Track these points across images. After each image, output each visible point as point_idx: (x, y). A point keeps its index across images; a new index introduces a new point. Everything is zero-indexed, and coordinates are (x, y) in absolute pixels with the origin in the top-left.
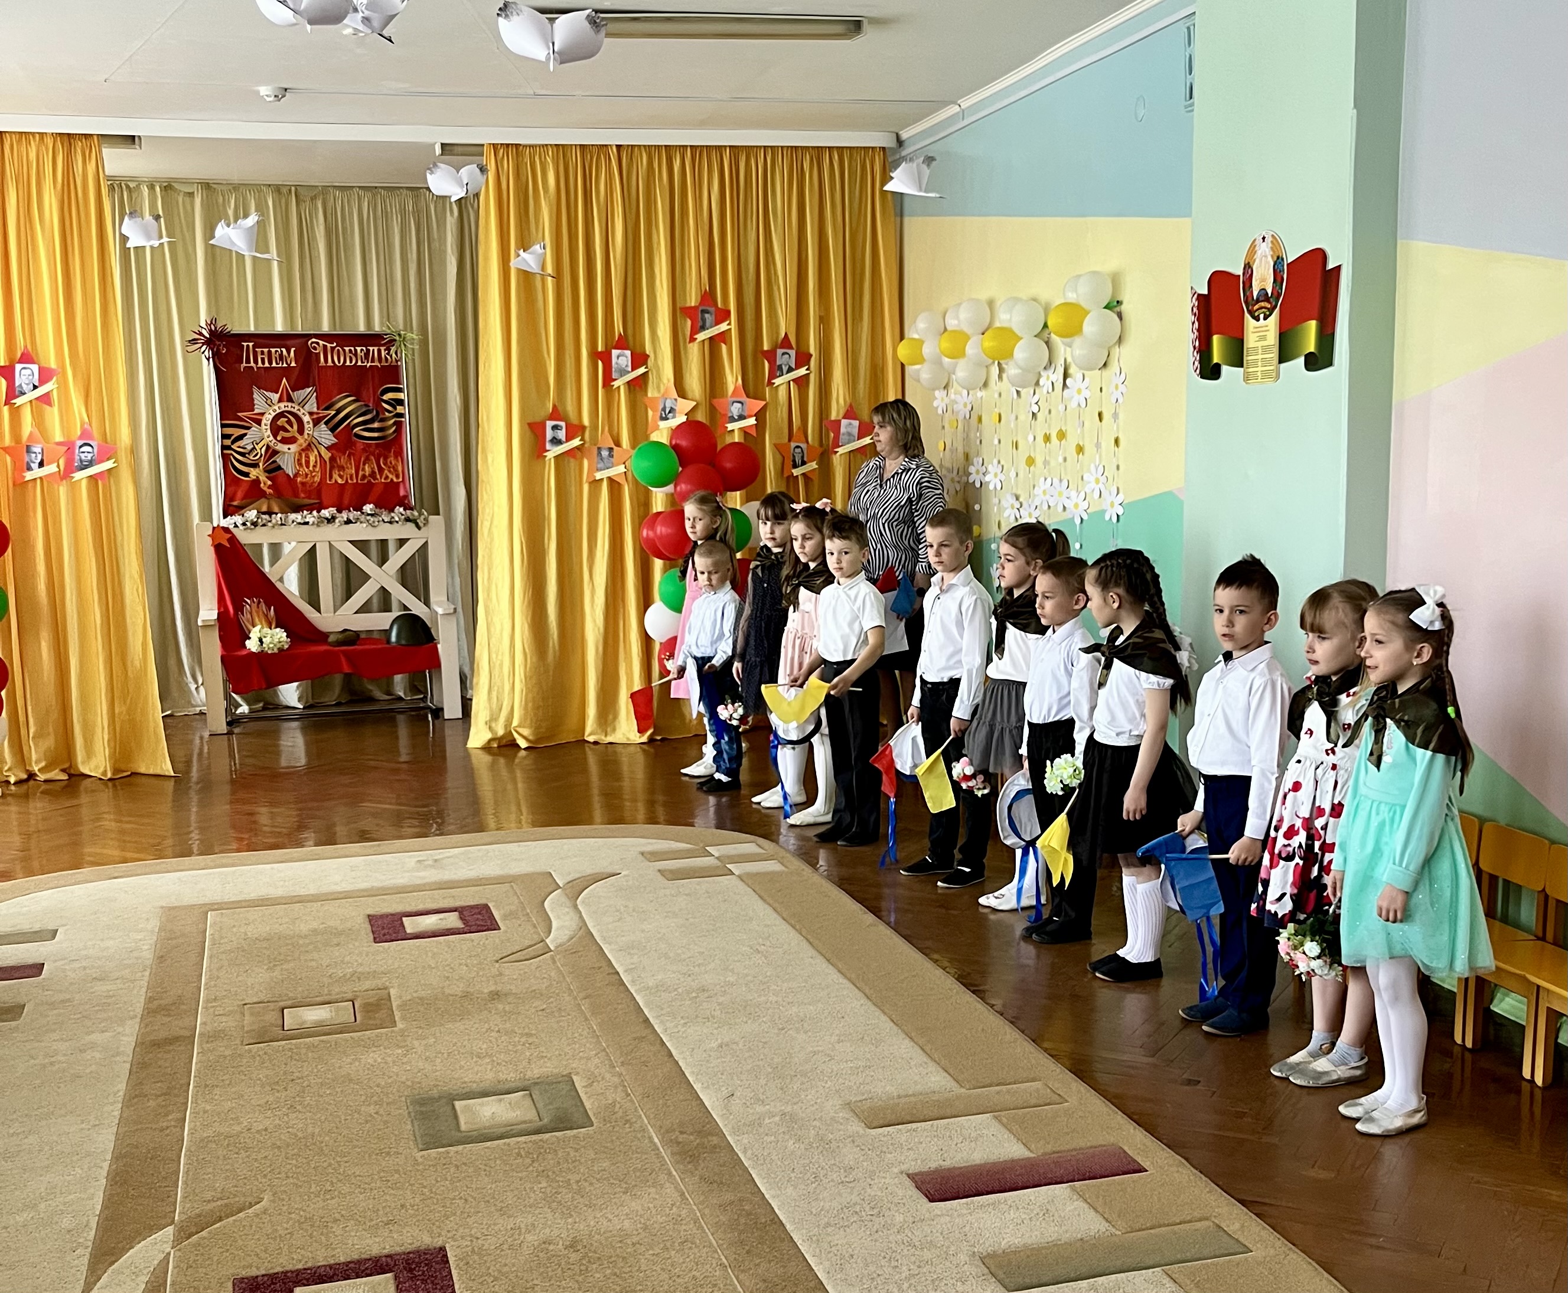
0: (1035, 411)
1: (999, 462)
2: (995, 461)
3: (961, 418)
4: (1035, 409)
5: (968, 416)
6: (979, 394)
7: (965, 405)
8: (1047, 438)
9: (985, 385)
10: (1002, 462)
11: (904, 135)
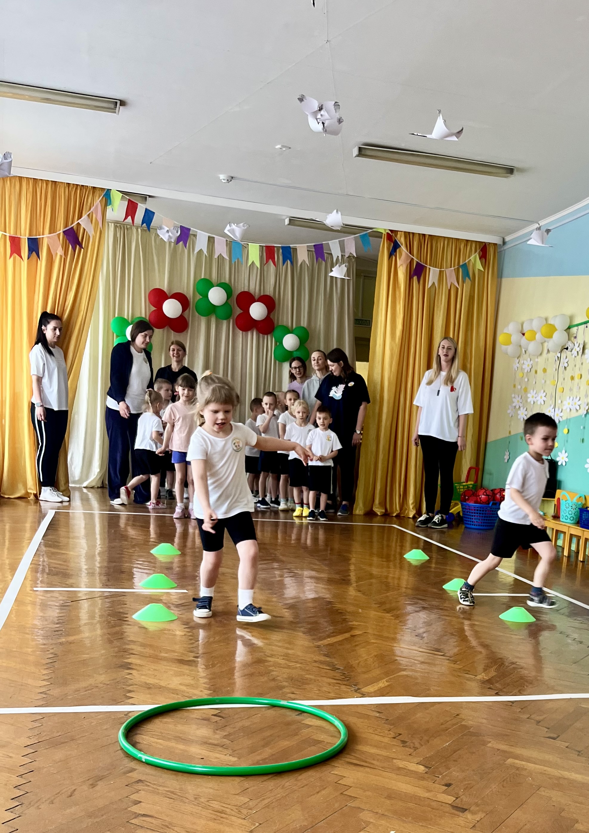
0: (566, 366)
1: (544, 392)
2: (542, 391)
3: (526, 371)
4: (566, 365)
5: (529, 371)
6: (536, 360)
7: (528, 365)
8: (572, 378)
9: (541, 354)
10: (546, 391)
11: (507, 239)
